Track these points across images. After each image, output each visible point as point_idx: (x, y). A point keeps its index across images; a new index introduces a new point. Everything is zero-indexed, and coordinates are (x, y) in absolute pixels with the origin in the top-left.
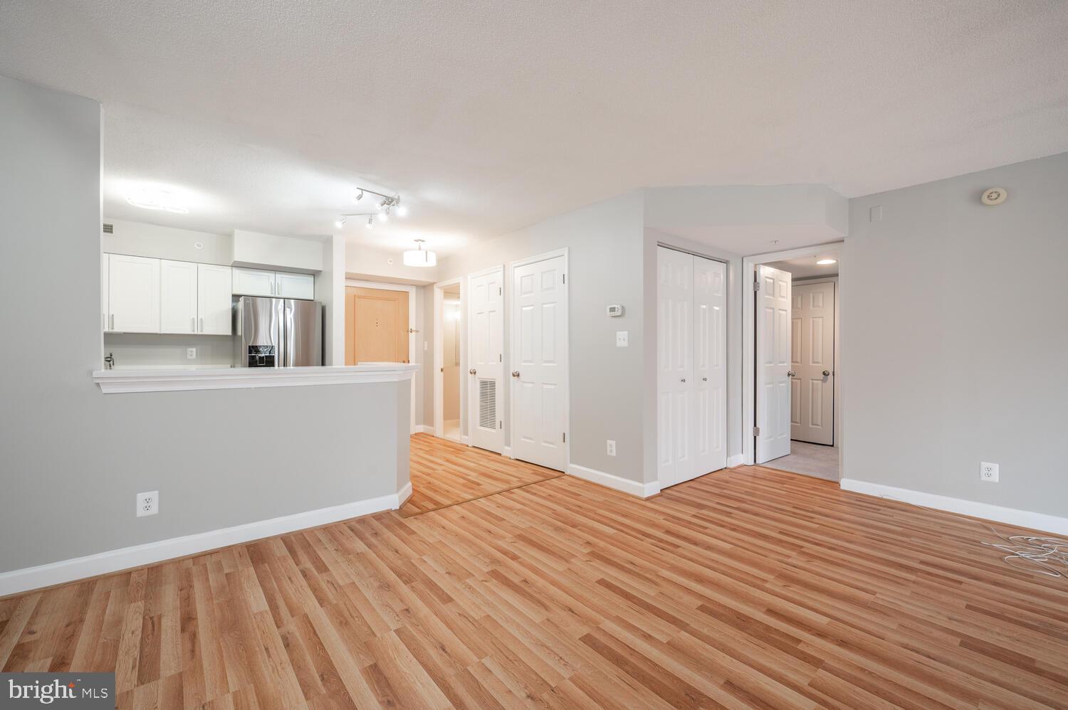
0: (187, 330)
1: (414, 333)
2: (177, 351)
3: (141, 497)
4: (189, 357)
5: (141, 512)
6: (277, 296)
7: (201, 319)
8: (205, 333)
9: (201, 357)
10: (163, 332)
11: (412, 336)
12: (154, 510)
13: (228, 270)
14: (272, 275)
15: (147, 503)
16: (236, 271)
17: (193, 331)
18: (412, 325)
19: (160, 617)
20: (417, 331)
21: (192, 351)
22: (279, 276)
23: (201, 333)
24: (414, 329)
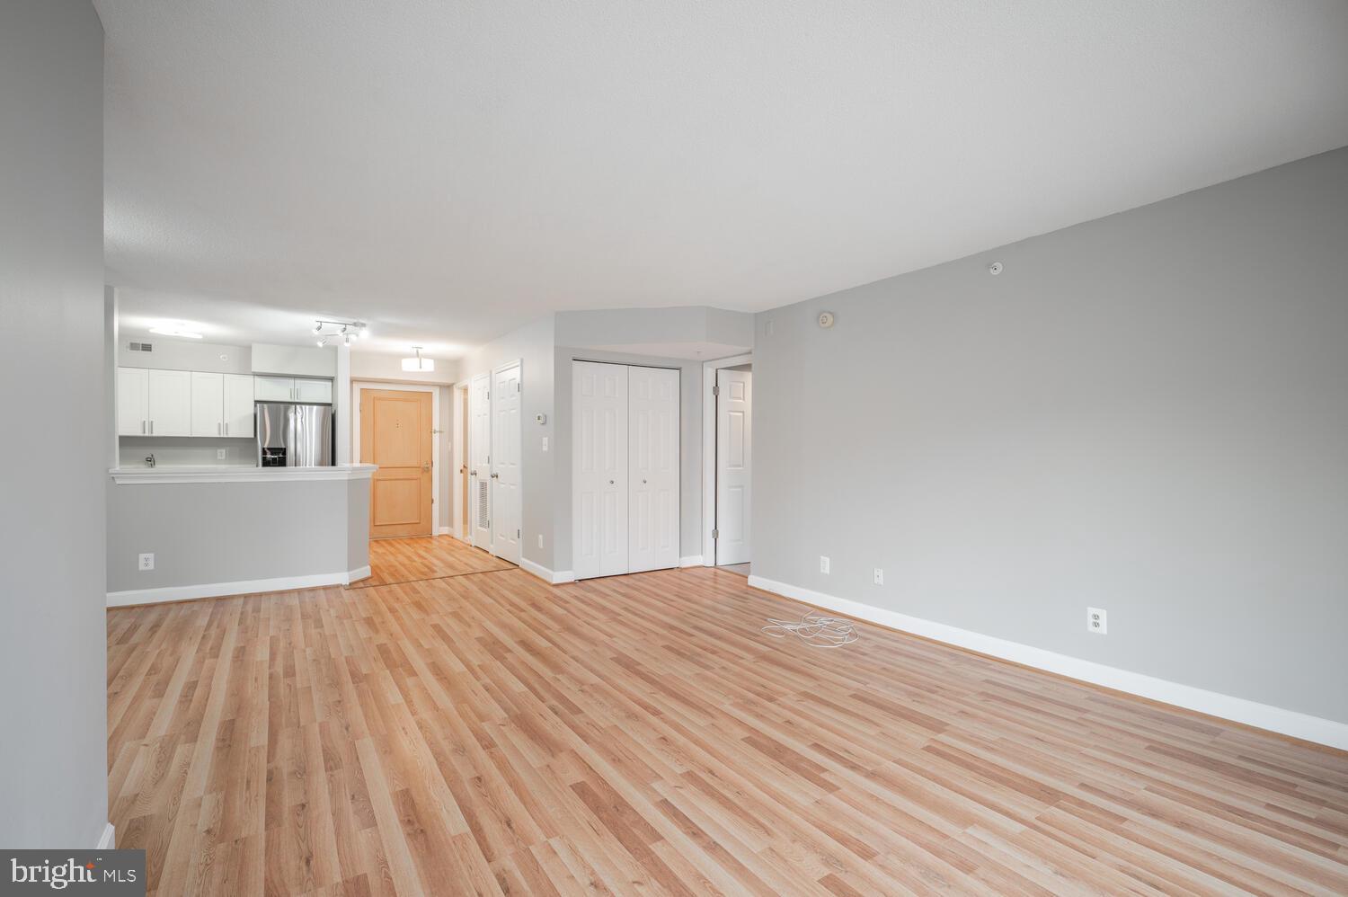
0: (214, 433)
1: (438, 434)
2: (208, 452)
3: (142, 556)
4: (219, 458)
5: (142, 567)
6: (296, 401)
7: (227, 424)
8: (230, 436)
9: (231, 458)
10: (193, 436)
11: (436, 437)
12: (151, 566)
13: (251, 378)
14: (292, 381)
15: (146, 561)
16: (258, 380)
17: (220, 434)
18: (436, 426)
19: (140, 625)
20: (440, 432)
21: (222, 453)
22: (298, 382)
23: (225, 436)
24: (437, 429)
